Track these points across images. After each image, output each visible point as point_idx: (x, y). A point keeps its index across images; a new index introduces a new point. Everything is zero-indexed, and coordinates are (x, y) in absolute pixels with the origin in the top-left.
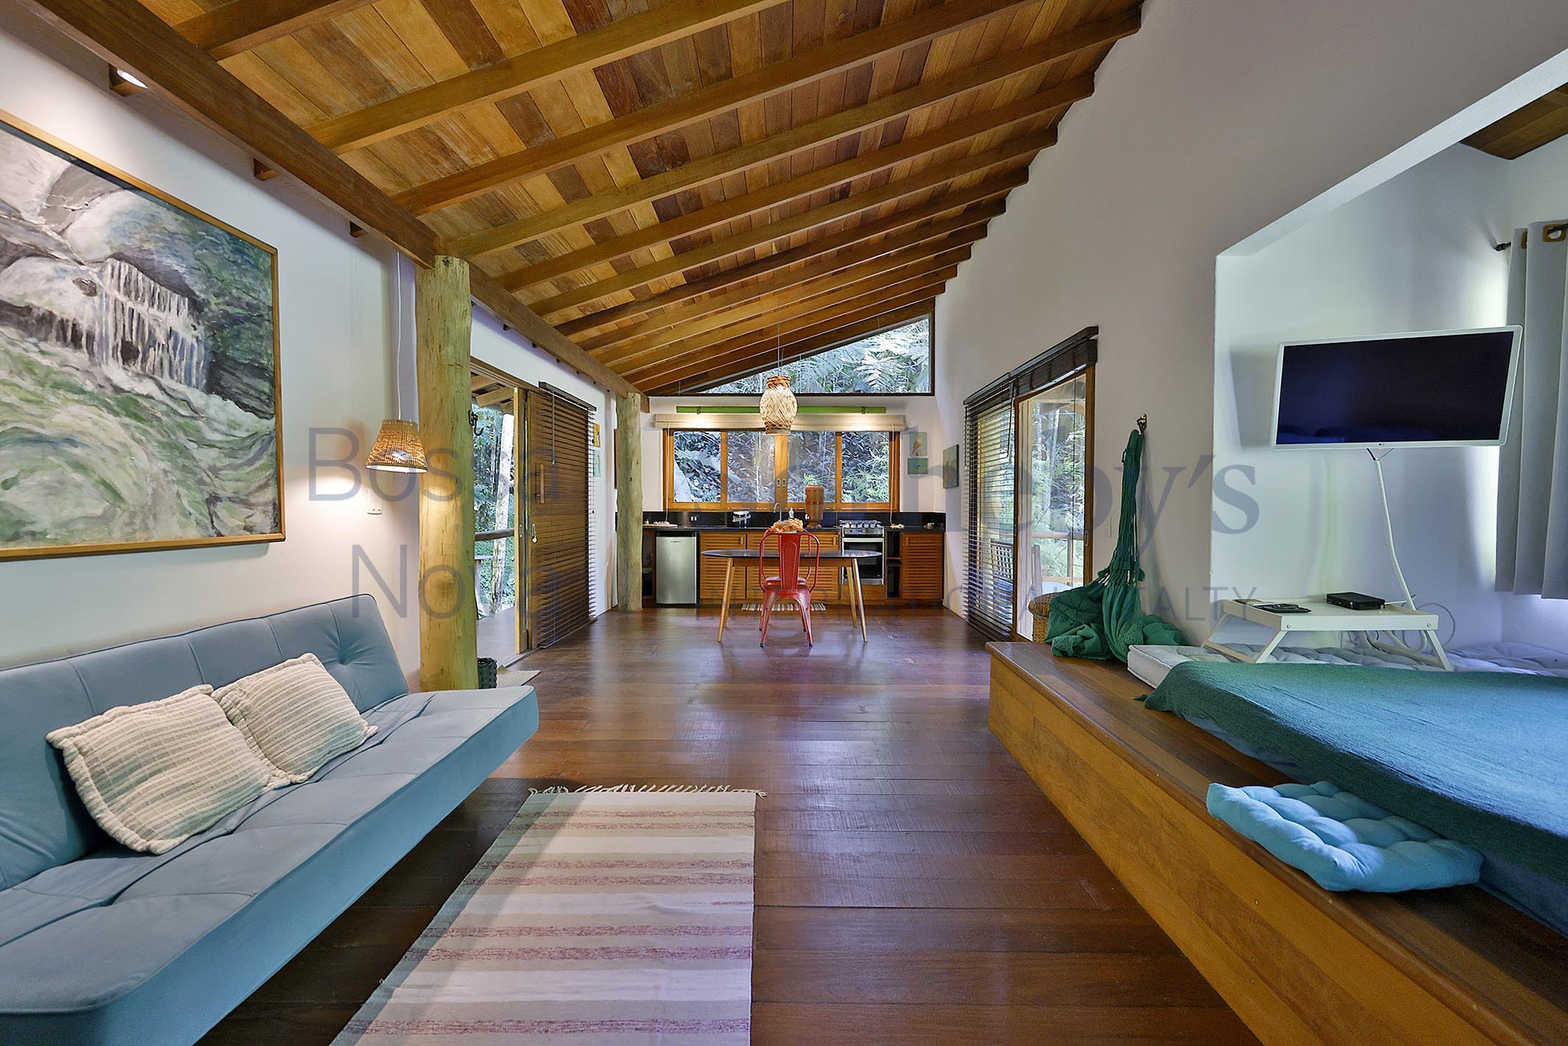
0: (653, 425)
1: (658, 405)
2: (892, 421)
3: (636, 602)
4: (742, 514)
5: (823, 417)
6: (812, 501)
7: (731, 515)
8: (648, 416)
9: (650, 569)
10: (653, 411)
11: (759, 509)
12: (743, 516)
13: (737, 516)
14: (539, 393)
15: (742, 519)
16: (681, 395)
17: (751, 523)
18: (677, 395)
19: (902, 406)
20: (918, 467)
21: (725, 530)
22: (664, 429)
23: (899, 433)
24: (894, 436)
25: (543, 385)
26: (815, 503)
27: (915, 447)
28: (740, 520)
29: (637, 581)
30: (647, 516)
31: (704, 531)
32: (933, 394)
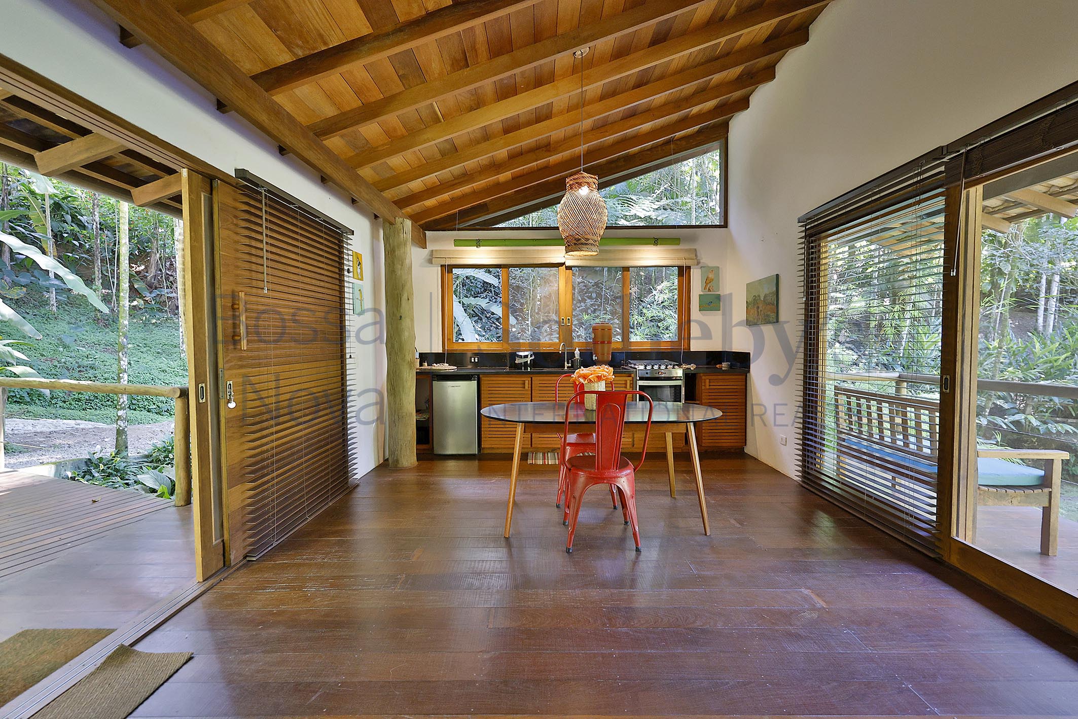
0: (430, 261)
1: (436, 240)
2: (682, 255)
3: (409, 458)
4: (525, 355)
5: (610, 251)
6: (600, 340)
7: (513, 355)
8: (425, 253)
9: (426, 416)
10: (430, 246)
11: (544, 349)
12: (526, 356)
13: (521, 357)
14: (237, 187)
15: (525, 360)
16: (459, 230)
17: (534, 364)
18: (454, 230)
19: (692, 239)
20: (712, 302)
21: (507, 373)
22: (442, 266)
23: (689, 268)
24: (683, 272)
25: (242, 173)
26: (603, 342)
27: (708, 282)
28: (523, 361)
29: (410, 433)
30: (423, 357)
31: (484, 374)
32: (725, 225)
